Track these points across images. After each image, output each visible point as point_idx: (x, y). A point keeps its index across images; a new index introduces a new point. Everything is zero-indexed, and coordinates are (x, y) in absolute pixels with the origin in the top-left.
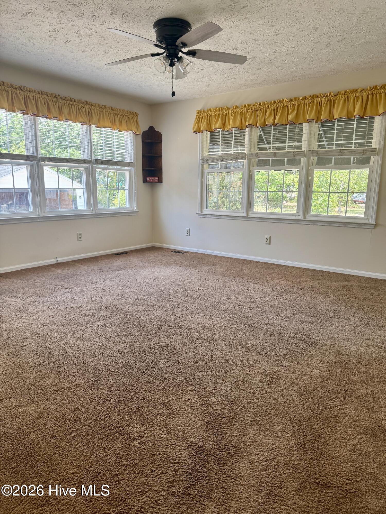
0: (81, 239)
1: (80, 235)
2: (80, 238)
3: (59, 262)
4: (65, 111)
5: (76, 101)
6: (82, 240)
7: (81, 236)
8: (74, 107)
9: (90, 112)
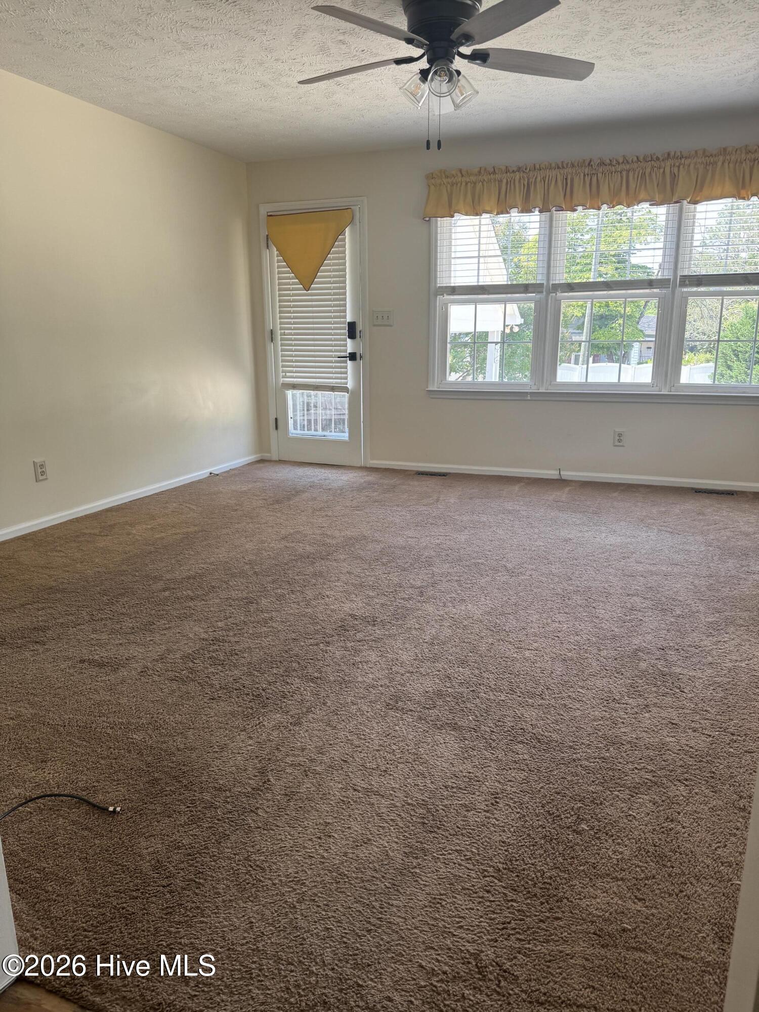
0: (621, 444)
1: (620, 435)
2: (620, 441)
3: (563, 478)
4: (604, 190)
5: (641, 158)
6: (623, 446)
7: (621, 438)
8: (634, 174)
9: (676, 175)
